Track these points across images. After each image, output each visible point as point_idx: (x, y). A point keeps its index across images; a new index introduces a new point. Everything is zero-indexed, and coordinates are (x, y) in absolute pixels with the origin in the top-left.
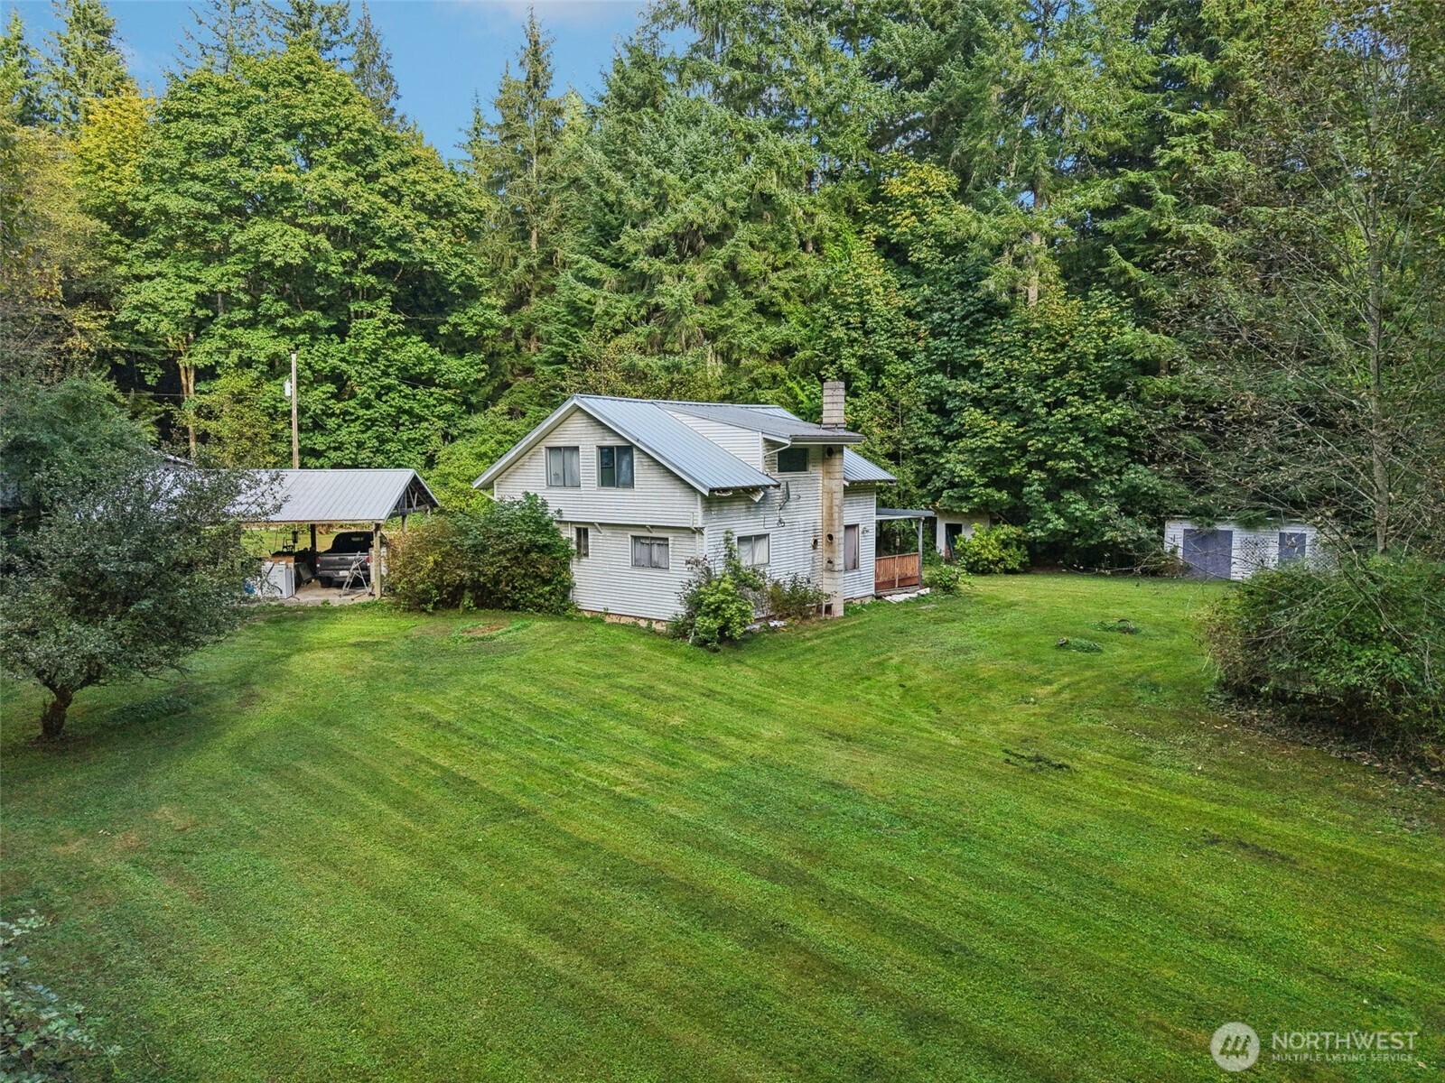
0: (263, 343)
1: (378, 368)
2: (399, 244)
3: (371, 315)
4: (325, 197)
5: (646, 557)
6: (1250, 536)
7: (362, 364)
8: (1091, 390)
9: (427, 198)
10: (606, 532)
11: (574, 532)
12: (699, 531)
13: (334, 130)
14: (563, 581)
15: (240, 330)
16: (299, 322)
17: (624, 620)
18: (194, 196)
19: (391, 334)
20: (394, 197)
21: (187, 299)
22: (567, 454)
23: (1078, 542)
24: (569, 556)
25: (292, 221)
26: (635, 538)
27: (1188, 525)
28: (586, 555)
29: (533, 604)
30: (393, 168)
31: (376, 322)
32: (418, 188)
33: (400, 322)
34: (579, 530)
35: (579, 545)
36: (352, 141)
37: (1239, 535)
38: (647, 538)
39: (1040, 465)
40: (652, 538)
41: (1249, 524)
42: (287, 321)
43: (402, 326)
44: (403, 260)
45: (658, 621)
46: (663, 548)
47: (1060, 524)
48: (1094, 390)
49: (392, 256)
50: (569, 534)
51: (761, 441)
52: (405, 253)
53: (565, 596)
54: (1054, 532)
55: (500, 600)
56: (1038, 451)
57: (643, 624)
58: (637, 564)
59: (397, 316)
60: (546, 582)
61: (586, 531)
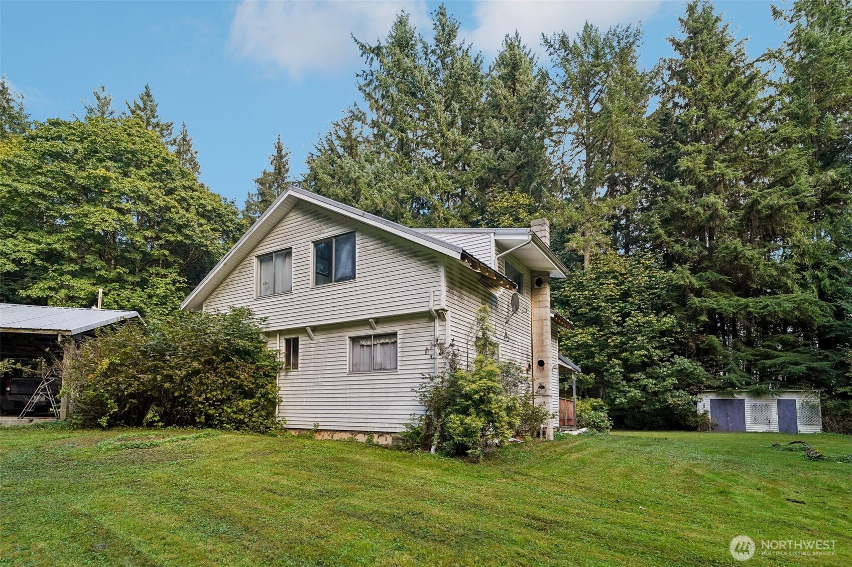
0: (84, 286)
1: (167, 309)
2: (184, 230)
3: (165, 276)
4: (134, 192)
5: (367, 360)
6: (758, 402)
7: (156, 305)
8: (645, 309)
9: (206, 208)
10: (319, 338)
11: (283, 341)
12: (440, 315)
13: (146, 159)
14: (267, 393)
15: (68, 277)
16: (113, 274)
17: (337, 436)
18: (40, 185)
19: (178, 289)
20: (185, 205)
21: (29, 252)
22: (278, 262)
23: (645, 408)
24: (275, 369)
25: (110, 206)
26: (354, 340)
27: (713, 397)
28: (296, 366)
29: (230, 421)
30: (185, 188)
31: (168, 280)
32: (201, 201)
33: (184, 282)
34: (288, 341)
35: (288, 357)
36: (158, 165)
37: (749, 403)
38: (367, 337)
39: (615, 355)
40: (377, 336)
41: (757, 394)
42: (103, 273)
43: (185, 285)
44: (187, 242)
45: (381, 434)
46: (387, 348)
47: (636, 393)
48: (647, 309)
49: (180, 238)
50: (278, 346)
51: (493, 243)
52: (187, 237)
53: (270, 414)
54: (632, 400)
55: (193, 415)
56: (616, 346)
57: (361, 438)
58: (355, 369)
59: (182, 279)
60: (249, 394)
61: (296, 341)
